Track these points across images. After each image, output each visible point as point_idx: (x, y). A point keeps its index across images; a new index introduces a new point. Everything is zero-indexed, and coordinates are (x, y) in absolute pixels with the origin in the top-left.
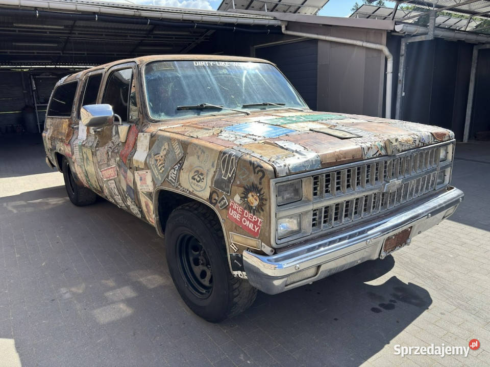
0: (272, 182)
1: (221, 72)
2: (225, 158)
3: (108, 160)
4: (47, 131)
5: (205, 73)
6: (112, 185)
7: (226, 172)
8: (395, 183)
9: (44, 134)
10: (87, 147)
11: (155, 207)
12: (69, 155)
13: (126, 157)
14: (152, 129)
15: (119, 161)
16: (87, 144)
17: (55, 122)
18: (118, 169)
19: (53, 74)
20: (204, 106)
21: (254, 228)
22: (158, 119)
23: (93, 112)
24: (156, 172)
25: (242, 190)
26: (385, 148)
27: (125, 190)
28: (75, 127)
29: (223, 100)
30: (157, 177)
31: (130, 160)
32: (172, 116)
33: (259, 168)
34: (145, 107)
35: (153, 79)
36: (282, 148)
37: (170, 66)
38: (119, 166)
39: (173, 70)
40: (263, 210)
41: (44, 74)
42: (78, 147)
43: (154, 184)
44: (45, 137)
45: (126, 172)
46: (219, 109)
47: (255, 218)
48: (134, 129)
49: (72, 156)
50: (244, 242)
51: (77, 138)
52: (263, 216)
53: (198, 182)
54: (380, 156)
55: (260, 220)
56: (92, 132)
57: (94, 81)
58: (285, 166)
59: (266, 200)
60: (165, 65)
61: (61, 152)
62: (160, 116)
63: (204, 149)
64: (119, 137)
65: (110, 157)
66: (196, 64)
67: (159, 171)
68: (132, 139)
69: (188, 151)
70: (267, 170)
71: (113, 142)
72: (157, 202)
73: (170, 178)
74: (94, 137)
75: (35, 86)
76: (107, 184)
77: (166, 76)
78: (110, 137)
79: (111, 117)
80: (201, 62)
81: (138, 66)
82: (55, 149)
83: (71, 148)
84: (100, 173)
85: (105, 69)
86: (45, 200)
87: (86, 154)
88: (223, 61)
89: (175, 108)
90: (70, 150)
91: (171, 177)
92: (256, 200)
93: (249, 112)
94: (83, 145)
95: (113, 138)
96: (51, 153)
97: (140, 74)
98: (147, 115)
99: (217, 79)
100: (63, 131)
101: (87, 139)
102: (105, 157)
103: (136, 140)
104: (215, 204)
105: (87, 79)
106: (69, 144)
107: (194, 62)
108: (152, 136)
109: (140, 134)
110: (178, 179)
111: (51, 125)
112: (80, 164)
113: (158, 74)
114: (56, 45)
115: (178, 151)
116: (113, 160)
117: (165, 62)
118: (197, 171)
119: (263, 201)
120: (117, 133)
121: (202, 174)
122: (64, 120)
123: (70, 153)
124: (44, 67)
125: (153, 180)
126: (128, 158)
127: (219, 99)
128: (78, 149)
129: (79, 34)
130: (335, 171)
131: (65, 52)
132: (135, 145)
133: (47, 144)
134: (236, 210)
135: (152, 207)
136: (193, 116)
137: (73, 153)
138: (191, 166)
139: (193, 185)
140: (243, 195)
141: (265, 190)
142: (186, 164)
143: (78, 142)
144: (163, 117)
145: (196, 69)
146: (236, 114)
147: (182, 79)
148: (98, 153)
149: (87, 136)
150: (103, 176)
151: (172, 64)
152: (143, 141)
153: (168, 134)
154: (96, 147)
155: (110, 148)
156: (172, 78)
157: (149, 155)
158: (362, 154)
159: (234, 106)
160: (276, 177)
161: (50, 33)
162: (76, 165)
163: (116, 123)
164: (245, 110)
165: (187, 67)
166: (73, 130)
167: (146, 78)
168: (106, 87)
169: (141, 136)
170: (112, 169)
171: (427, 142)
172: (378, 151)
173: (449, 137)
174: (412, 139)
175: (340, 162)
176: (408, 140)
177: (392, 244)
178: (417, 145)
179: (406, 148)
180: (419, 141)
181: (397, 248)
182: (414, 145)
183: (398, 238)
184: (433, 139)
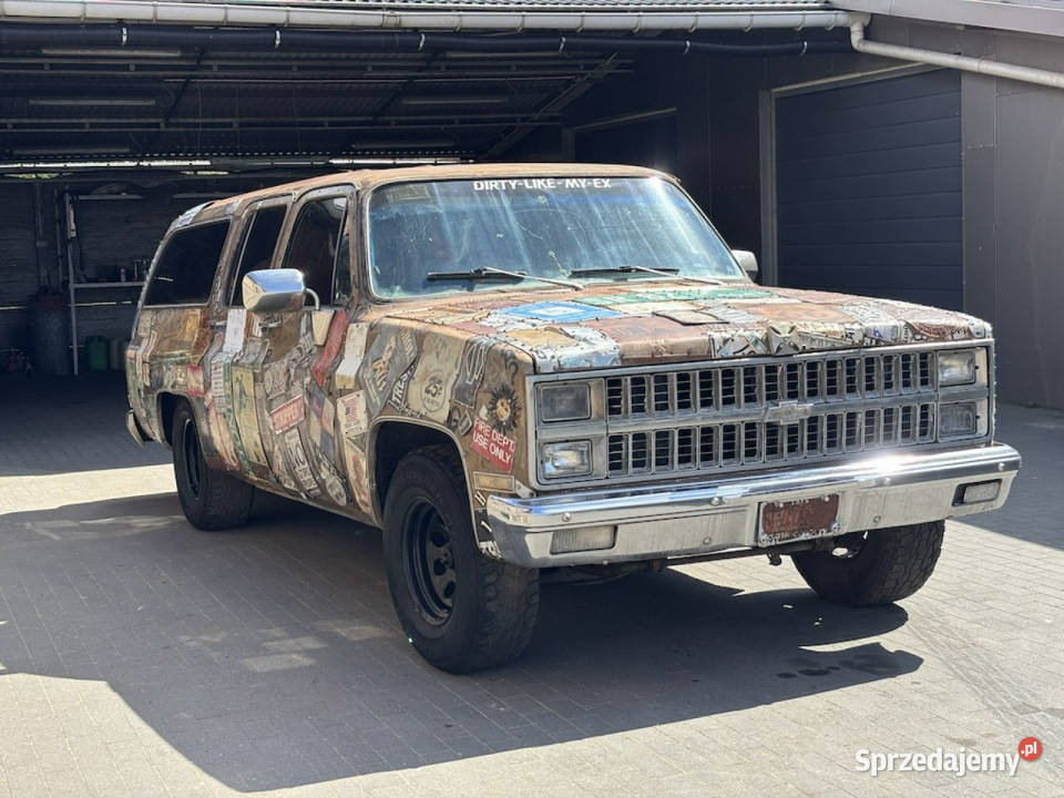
0: (530, 381)
1: (532, 202)
2: (471, 350)
3: (289, 385)
4: (139, 344)
5: (497, 205)
6: (293, 441)
7: (472, 373)
8: (793, 408)
9: (130, 353)
10: (243, 366)
11: (369, 463)
12: (198, 392)
13: (323, 374)
14: (374, 315)
15: (311, 383)
16: (244, 360)
17: (166, 319)
18: (307, 402)
19: (131, 188)
20: (484, 273)
21: (505, 458)
22: (388, 298)
23: (266, 284)
24: (372, 392)
25: (489, 396)
26: (767, 342)
27: (318, 444)
28: (218, 324)
29: (527, 262)
30: (374, 400)
31: (330, 377)
32: (417, 292)
33: (511, 360)
34: (365, 274)
35: (387, 221)
36: (567, 335)
37: (422, 192)
38: (310, 395)
39: (428, 200)
40: (515, 425)
41: (104, 189)
42: (222, 370)
43: (370, 417)
44: (135, 359)
45: (321, 404)
46: (517, 280)
47: (506, 440)
48: (341, 319)
49: (205, 392)
50: (492, 485)
51: (220, 350)
52: (517, 435)
53: (434, 395)
54: (752, 355)
55: (512, 442)
56: (257, 331)
57: (269, 220)
58: (553, 357)
59: (520, 409)
60: (411, 191)
61: (177, 391)
62: (392, 291)
63: (447, 341)
64: (313, 336)
65: (292, 378)
66: (479, 186)
67: (377, 388)
68: (336, 337)
69: (424, 348)
70: (522, 362)
71: (300, 349)
72: (372, 454)
73: (394, 398)
74: (260, 344)
75: (73, 227)
76: (283, 440)
77: (412, 214)
78: (295, 339)
79: (299, 294)
80: (491, 182)
81: (357, 192)
82: (161, 385)
83: (205, 375)
84: (270, 419)
85: (292, 194)
86: (123, 520)
87: (241, 383)
88: (540, 178)
89: (424, 277)
90: (201, 379)
91: (396, 396)
92: (506, 410)
93: (580, 286)
94: (236, 364)
95: (301, 341)
96: (146, 399)
97: (360, 208)
98: (367, 289)
99: (520, 217)
100: (187, 338)
101: (244, 349)
102: (283, 379)
103: (344, 338)
104: (454, 429)
105: (252, 217)
106: (201, 364)
107: (475, 183)
108: (372, 328)
109: (353, 326)
110: (405, 397)
111: (152, 328)
112: (223, 410)
113: (395, 210)
114: (152, 102)
115: (410, 349)
116: (297, 384)
117: (412, 186)
118: (434, 379)
119: (516, 410)
120: (310, 328)
121: (440, 382)
122: (190, 312)
123: (202, 387)
124: (105, 164)
125: (368, 410)
126: (328, 375)
127: (519, 260)
128: (221, 375)
129: (221, 68)
130: (651, 374)
131: (172, 120)
132: (342, 347)
133: (138, 377)
134: (481, 433)
135: (364, 464)
136: (457, 292)
137: (208, 386)
138: (426, 371)
139: (426, 403)
140: (491, 406)
141: (519, 393)
142: (420, 368)
143: (224, 358)
144: (398, 294)
145: (478, 198)
146: (554, 288)
147: (445, 218)
148: (268, 375)
149: (245, 343)
150: (274, 424)
151: (425, 188)
152: (357, 337)
153: (397, 322)
154: (264, 363)
155: (294, 360)
156: (425, 217)
157: (364, 364)
158: (710, 348)
159: (551, 273)
160: (536, 373)
161: (139, 68)
162: (212, 413)
163: (309, 308)
164: (576, 282)
165: (457, 195)
166: (211, 331)
167: (372, 217)
168: (292, 235)
169: (352, 330)
170: (295, 405)
171: (888, 338)
172: (748, 346)
173: (969, 334)
174: (843, 329)
175: (661, 359)
176: (830, 332)
177: (788, 523)
178: (857, 341)
179: (824, 346)
180: (865, 335)
181: (804, 535)
182: (848, 342)
183: (801, 512)
184: (910, 335)
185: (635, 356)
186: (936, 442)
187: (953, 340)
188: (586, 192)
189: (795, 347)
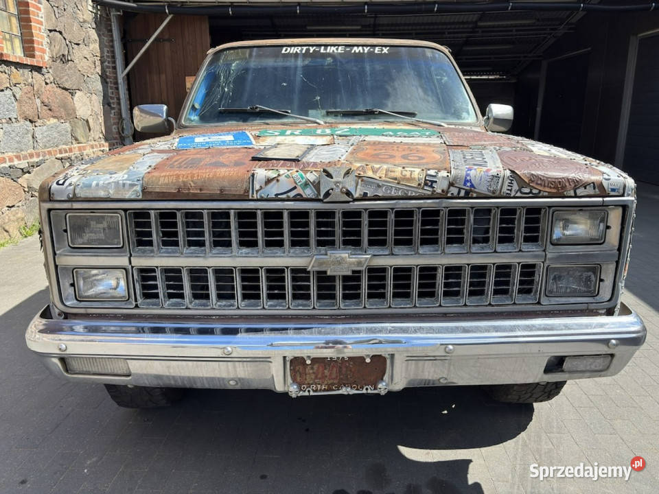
1: (321, 62)
26: (317, 185)
29: (295, 103)
54: (299, 198)
66: (286, 50)
80: (296, 48)
88: (336, 46)
93: (322, 123)
99: (306, 72)
127: (291, 102)
144: (194, 122)
158: (248, 187)
165: (267, 56)
171: (483, 189)
172: (295, 188)
173: (601, 190)
174: (423, 177)
175: (188, 194)
176: (405, 178)
177: (324, 377)
178: (439, 191)
179: (393, 193)
180: (451, 184)
181: (344, 389)
182: (427, 191)
183: (341, 368)
184: (515, 187)
185: (158, 190)
186: (539, 303)
187: (576, 196)
188: (366, 56)
189: (348, 193)
